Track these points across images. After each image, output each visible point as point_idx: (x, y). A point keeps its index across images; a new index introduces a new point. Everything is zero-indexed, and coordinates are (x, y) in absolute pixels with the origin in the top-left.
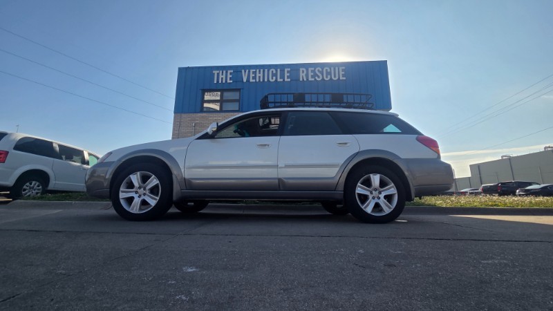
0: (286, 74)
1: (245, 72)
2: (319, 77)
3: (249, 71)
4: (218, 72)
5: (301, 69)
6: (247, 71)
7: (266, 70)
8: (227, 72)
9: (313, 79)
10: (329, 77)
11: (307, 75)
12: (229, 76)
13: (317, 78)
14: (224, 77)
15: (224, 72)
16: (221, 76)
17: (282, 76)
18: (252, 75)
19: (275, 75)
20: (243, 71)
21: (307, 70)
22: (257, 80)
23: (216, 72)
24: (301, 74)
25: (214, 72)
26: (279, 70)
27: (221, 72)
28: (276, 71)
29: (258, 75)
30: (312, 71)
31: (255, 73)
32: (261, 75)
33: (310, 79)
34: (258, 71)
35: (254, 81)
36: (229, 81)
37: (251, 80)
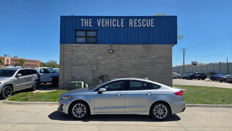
0: (122, 23)
1: (99, 20)
2: (140, 25)
3: (101, 20)
4: (84, 20)
5: (130, 20)
6: (100, 20)
7: (111, 20)
8: (89, 20)
9: (136, 26)
10: (145, 25)
11: (133, 23)
12: (90, 23)
13: (138, 25)
14: (87, 23)
15: (87, 20)
16: (85, 23)
17: (120, 24)
18: (103, 23)
19: (115, 23)
20: (98, 20)
21: (133, 20)
22: (106, 26)
23: (82, 20)
24: (130, 23)
25: (81, 20)
26: (118, 20)
27: (85, 20)
28: (116, 20)
29: (106, 23)
30: (136, 21)
31: (104, 21)
32: (108, 23)
33: (135, 26)
34: (106, 20)
35: (104, 26)
36: (90, 26)
37: (103, 26)
